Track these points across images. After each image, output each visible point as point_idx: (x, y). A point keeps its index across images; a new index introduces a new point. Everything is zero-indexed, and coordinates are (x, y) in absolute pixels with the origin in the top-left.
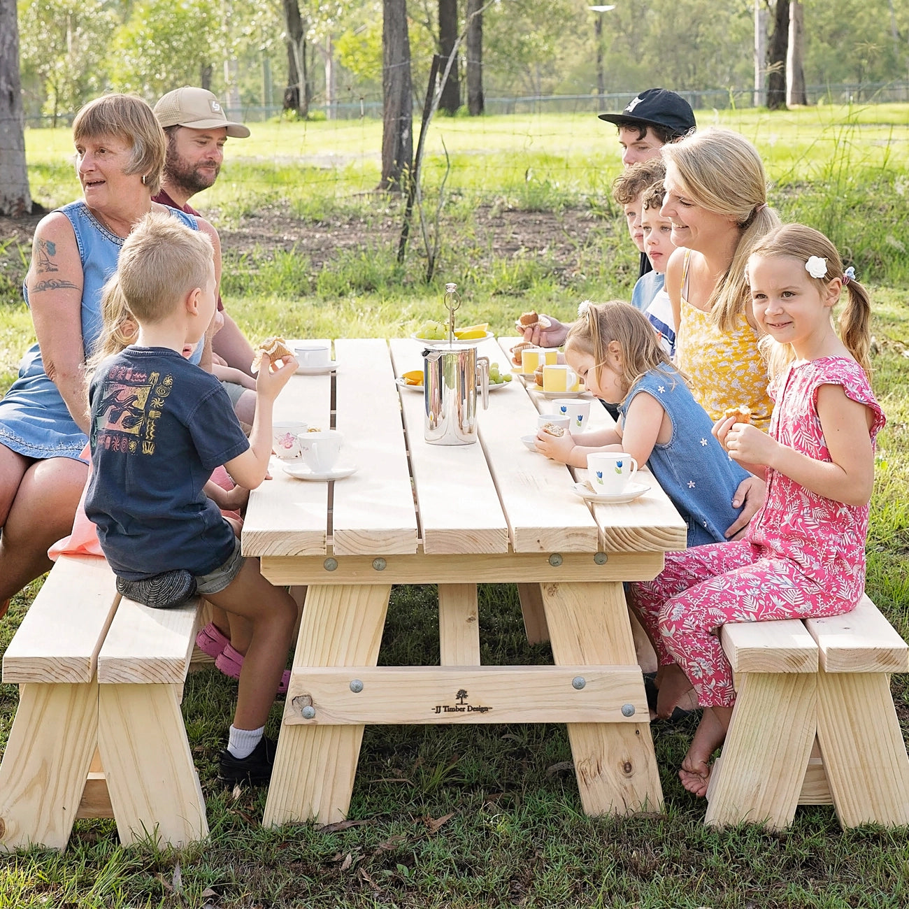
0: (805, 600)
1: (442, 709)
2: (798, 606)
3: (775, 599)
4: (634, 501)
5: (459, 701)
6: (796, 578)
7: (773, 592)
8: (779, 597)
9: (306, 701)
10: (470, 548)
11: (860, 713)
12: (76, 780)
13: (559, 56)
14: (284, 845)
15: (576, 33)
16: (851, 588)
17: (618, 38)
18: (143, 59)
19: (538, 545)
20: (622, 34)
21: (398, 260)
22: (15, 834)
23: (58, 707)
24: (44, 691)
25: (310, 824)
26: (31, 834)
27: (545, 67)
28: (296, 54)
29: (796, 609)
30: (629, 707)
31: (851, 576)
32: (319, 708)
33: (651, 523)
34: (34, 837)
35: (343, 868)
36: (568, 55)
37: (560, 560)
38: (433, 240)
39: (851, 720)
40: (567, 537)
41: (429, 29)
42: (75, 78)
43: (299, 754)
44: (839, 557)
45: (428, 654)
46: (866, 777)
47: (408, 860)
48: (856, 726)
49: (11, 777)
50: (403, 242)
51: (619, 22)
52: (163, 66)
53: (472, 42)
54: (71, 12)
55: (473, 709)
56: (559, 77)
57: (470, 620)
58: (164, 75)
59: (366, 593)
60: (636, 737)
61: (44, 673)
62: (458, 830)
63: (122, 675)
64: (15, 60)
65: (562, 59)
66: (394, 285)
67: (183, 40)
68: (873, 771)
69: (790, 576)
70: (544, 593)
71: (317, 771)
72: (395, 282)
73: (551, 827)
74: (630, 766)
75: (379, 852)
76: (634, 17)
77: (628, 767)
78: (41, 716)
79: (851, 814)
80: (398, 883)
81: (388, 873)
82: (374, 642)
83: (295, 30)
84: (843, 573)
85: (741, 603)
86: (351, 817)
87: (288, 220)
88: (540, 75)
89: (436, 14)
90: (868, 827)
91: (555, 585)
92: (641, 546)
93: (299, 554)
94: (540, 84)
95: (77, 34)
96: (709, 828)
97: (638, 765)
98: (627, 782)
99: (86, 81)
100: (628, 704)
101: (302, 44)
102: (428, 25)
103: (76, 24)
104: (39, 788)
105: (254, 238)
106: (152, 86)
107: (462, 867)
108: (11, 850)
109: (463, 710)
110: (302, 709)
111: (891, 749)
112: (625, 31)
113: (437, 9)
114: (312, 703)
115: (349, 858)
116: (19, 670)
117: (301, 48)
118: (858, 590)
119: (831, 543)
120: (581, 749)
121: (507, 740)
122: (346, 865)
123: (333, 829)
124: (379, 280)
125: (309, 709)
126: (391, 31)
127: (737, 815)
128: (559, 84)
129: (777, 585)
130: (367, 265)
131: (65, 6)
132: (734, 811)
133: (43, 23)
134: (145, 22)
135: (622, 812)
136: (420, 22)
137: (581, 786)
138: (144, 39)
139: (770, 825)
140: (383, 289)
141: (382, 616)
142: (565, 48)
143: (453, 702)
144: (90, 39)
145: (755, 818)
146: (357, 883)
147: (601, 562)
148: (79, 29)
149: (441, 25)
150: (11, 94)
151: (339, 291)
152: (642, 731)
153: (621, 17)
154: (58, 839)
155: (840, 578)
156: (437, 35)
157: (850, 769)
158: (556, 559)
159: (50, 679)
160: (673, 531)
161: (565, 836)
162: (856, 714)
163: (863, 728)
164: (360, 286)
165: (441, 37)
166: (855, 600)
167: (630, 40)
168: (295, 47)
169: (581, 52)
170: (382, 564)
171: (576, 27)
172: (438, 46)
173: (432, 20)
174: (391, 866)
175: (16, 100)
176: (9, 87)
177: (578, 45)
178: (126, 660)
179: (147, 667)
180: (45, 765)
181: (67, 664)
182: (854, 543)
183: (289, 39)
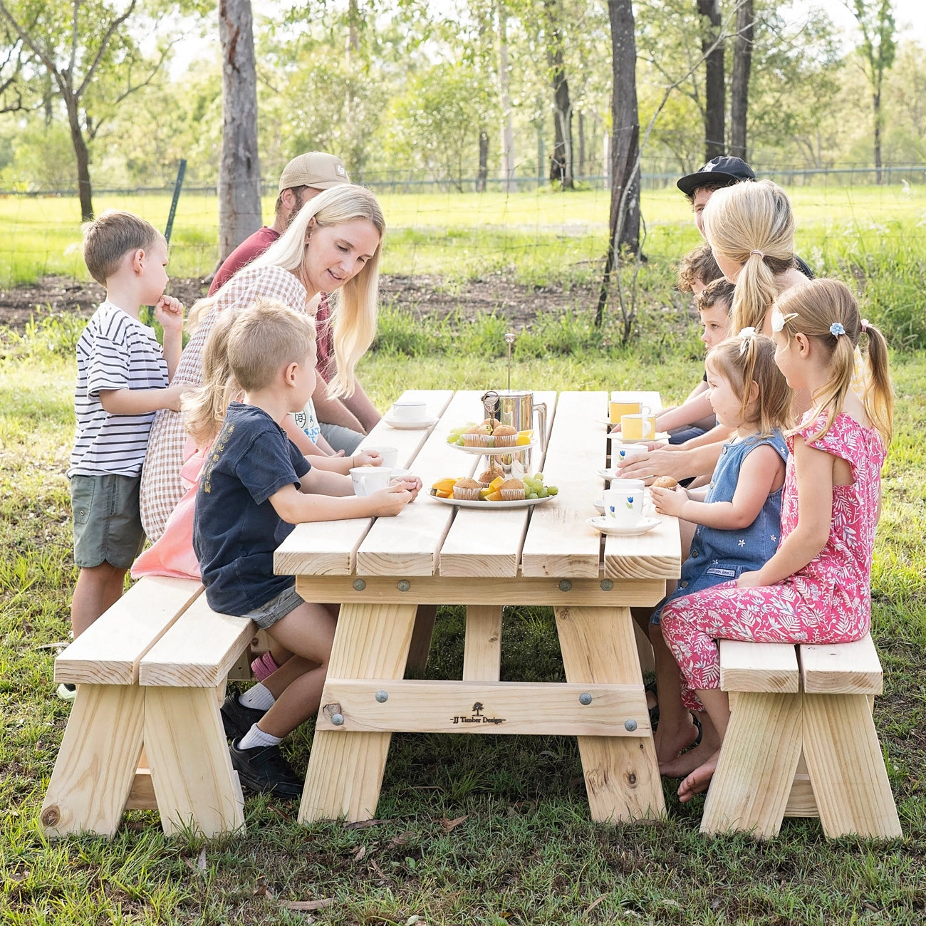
0: (802, 629)
1: (460, 720)
2: (794, 633)
3: (772, 621)
4: (646, 533)
5: (475, 713)
6: (799, 607)
7: (771, 614)
8: (776, 620)
9: (335, 709)
10: (482, 572)
11: (842, 735)
12: (123, 774)
13: (841, 129)
14: (310, 839)
15: (858, 106)
16: (850, 621)
17: (901, 112)
18: (415, 129)
19: (544, 571)
20: (905, 107)
21: (596, 324)
22: (69, 821)
23: (109, 706)
24: (96, 693)
25: (340, 821)
26: (83, 822)
27: (828, 140)
28: (562, 124)
29: (791, 635)
30: (633, 723)
31: (850, 609)
32: (347, 715)
33: (647, 553)
34: (86, 824)
35: (357, 859)
36: (851, 128)
37: (569, 586)
38: (630, 307)
39: (834, 738)
40: (571, 563)
41: (697, 101)
42: (351, 147)
43: (331, 758)
44: (837, 589)
45: (451, 669)
46: (848, 792)
47: (416, 853)
48: (839, 745)
49: (65, 769)
50: (600, 307)
51: (902, 95)
52: (434, 135)
53: (736, 114)
54: (348, 82)
55: (488, 720)
56: (840, 150)
57: (492, 640)
58: (435, 144)
59: (393, 612)
60: (640, 751)
61: (91, 674)
62: (470, 830)
63: (161, 678)
64: (253, 128)
65: (844, 132)
66: (591, 349)
67: (454, 110)
68: (854, 787)
69: (793, 605)
70: (557, 616)
71: (347, 774)
72: (592, 345)
73: (554, 829)
74: (635, 778)
75: (391, 846)
76: (917, 91)
77: (632, 779)
78: (93, 715)
79: (834, 826)
80: (402, 873)
81: (396, 864)
82: (401, 657)
83: (562, 101)
84: (844, 605)
85: (739, 615)
86: (377, 816)
87: (513, 286)
88: (821, 148)
89: (703, 86)
90: (848, 838)
91: (567, 609)
92: (639, 573)
93: (327, 574)
94: (820, 158)
95: (354, 103)
96: (701, 836)
97: (642, 776)
98: (631, 792)
99: (362, 150)
100: (631, 720)
101: (568, 115)
102: (695, 97)
103: (353, 94)
104: (90, 781)
105: (475, 302)
106: (424, 155)
107: (462, 861)
108: (64, 834)
109: (478, 721)
110: (332, 715)
111: (872, 768)
112: (908, 104)
113: (705, 81)
114: (341, 711)
115: (363, 850)
116: (69, 672)
117: (568, 119)
118: (858, 622)
119: (829, 575)
120: (589, 760)
121: (544, 755)
122: (359, 856)
123: (358, 826)
124: (575, 343)
125: (338, 716)
126: (620, 102)
127: (727, 823)
128: (841, 157)
129: (778, 609)
130: (565, 328)
131: (343, 77)
132: (725, 820)
133: (320, 93)
134: (417, 93)
135: (626, 819)
136: (688, 94)
137: (590, 794)
138: (416, 108)
139: (757, 834)
140: (578, 352)
141: (408, 634)
142: (848, 121)
143: (470, 714)
144: (365, 108)
145: (745, 827)
146: (366, 872)
147: (607, 589)
148: (356, 99)
149: (708, 97)
150: (248, 160)
151: (535, 353)
152: (646, 746)
153: (904, 91)
154: (108, 826)
155: (840, 610)
156: (705, 107)
157: (833, 784)
158: (565, 585)
159: (97, 680)
160: (668, 560)
161: (566, 838)
162: (839, 733)
163: (845, 745)
164: (558, 349)
165: (708, 109)
166: (855, 632)
167: (913, 114)
168: (562, 118)
169: (863, 126)
170: (406, 585)
171: (858, 100)
172: (705, 118)
173: (700, 92)
174: (400, 858)
175: (254, 166)
176: (247, 153)
177: (860, 118)
178: (165, 665)
179: (182, 671)
180: (96, 759)
181: (112, 668)
182: (853, 577)
183: (557, 110)
